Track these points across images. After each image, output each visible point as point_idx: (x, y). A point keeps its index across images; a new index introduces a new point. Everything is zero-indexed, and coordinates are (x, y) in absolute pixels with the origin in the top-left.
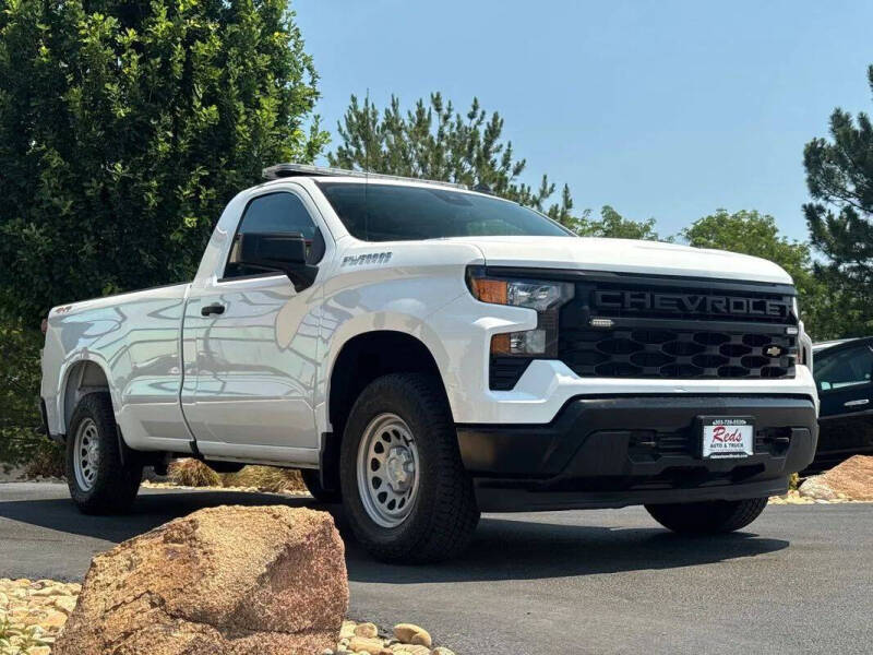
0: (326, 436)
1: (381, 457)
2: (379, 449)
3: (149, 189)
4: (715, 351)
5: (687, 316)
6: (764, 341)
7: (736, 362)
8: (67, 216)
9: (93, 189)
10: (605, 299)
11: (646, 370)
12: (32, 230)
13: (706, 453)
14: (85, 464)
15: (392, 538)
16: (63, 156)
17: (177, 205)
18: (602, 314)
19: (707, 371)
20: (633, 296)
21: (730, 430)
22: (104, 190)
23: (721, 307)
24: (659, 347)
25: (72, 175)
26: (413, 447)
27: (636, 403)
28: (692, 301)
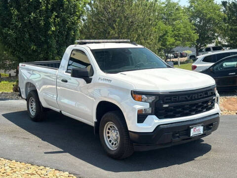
0: (95, 123)
1: (109, 131)
2: (109, 129)
3: (41, 20)
4: (195, 108)
5: (188, 101)
6: (207, 102)
7: (200, 109)
8: (20, 28)
9: (26, 20)
10: (167, 99)
11: (177, 115)
12: (10, 32)
13: (191, 135)
14: (32, 108)
15: (113, 153)
16: (18, 10)
17: (50, 24)
18: (166, 103)
19: (192, 113)
20: (174, 98)
21: (197, 128)
22: (29, 20)
23: (196, 97)
24: (180, 110)
25: (21, 16)
26: (118, 132)
27: (174, 125)
28: (189, 97)
